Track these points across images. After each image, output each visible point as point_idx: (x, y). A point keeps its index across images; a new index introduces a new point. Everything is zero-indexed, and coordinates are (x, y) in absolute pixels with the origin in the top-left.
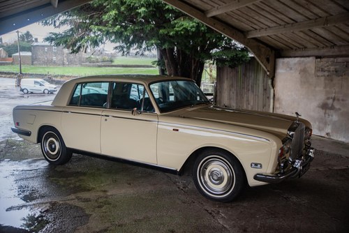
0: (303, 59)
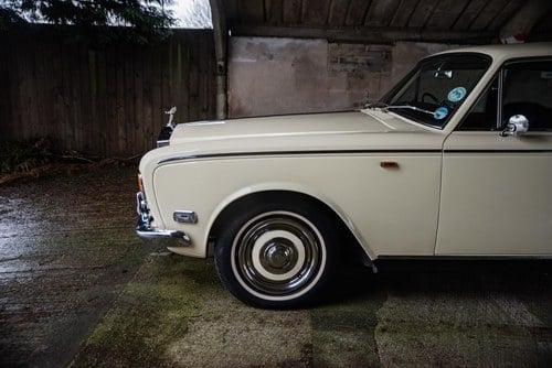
0: (298, 41)
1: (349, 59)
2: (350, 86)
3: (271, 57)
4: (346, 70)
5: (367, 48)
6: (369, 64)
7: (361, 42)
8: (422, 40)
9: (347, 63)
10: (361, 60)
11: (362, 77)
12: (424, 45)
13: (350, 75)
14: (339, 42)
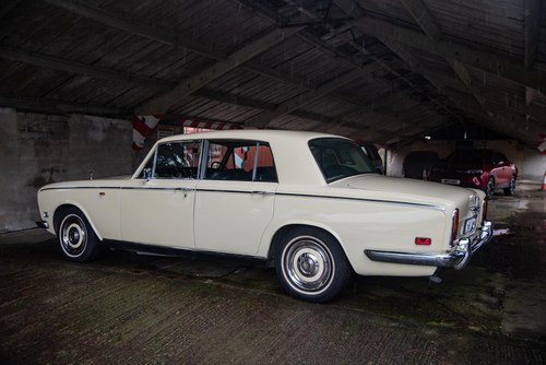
1: (35, 128)
2: (37, 154)
4: (33, 138)
5: (49, 118)
6: (52, 133)
7: (41, 112)
8: (89, 114)
9: (33, 132)
11: (47, 145)
12: (89, 117)
13: (37, 143)
14: (26, 111)
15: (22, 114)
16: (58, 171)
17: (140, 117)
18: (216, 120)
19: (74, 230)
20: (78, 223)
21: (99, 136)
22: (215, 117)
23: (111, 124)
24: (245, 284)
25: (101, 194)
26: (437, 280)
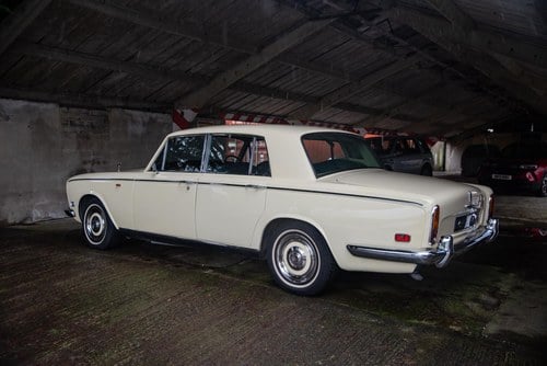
1: (77, 122)
2: (79, 146)
3: (7, 118)
4: (75, 132)
5: (90, 112)
6: (93, 127)
7: (82, 107)
8: (129, 108)
9: (75, 125)
10: (86, 123)
11: (88, 138)
12: (130, 111)
13: (78, 136)
14: (68, 106)
15: (65, 109)
16: (99, 163)
17: (179, 111)
18: (259, 114)
19: (96, 219)
20: (100, 213)
21: (140, 130)
22: (258, 110)
23: (151, 118)
24: (243, 276)
25: (118, 185)
26: (418, 277)
